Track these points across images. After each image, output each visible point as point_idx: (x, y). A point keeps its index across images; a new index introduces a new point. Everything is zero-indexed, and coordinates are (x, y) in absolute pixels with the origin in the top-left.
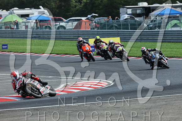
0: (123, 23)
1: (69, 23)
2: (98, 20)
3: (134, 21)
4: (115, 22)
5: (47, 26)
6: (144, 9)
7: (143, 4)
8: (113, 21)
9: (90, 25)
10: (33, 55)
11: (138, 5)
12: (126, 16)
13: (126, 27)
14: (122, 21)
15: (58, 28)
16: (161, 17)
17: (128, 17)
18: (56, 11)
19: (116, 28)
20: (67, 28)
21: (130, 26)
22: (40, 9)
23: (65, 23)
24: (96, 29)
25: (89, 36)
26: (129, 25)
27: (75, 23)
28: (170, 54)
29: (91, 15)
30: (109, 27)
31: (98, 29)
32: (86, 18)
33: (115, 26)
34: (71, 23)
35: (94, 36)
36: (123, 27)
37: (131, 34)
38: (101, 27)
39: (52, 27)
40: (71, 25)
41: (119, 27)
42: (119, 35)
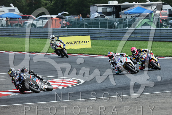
0: (94, 22)
1: (40, 21)
2: (69, 18)
3: (105, 19)
4: (86, 20)
5: (17, 24)
6: (114, 7)
7: (113, 2)
8: (84, 19)
9: (60, 23)
10: (4, 53)
11: (108, 4)
12: (97, 15)
13: (96, 25)
14: (93, 19)
15: (29, 26)
16: (132, 16)
17: (98, 15)
18: (26, 9)
19: (87, 26)
20: (37, 26)
21: (100, 24)
22: (11, 6)
23: (36, 21)
24: (66, 27)
25: (59, 34)
29: (61, 13)
30: (79, 25)
31: (69, 27)
32: (56, 16)
33: (85, 24)
34: (42, 21)
35: (64, 34)
36: (93, 25)
37: (101, 32)
38: (72, 25)
39: (22, 25)
40: (42, 23)
41: (89, 25)
42: (89, 33)
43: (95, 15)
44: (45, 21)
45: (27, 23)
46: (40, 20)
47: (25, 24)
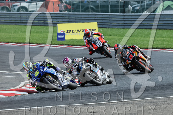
0: (102, 4)
3: (117, 2)
4: (92, 2)
5: (4, 7)
9: (59, 6)
13: (105, 9)
14: (100, 1)
15: (18, 10)
19: (93, 10)
20: (30, 10)
23: (27, 4)
24: (67, 11)
25: (58, 20)
26: (110, 7)
28: (162, 44)
30: (83, 9)
31: (70, 11)
33: (91, 7)
34: (35, 3)
35: (64, 20)
36: (102, 9)
37: (112, 18)
38: (74, 9)
39: (10, 8)
40: (35, 5)
41: (96, 9)
42: (96, 19)
44: (39, 4)
45: (16, 5)
46: (33, 2)
47: (13, 7)
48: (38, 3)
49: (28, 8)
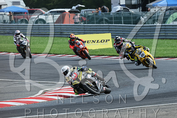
1: (50, 16)
2: (85, 12)
3: (129, 13)
15: (37, 22)
20: (47, 22)
23: (45, 16)
26: (122, 19)
27: (57, 16)
31: (85, 23)
33: (105, 19)
35: (79, 31)
36: (115, 21)
37: (125, 29)
38: (89, 21)
39: (29, 20)
41: (110, 21)
42: (110, 31)
43: (117, 8)
44: (56, 16)
47: (32, 19)
48: (54, 16)
49: (45, 20)
